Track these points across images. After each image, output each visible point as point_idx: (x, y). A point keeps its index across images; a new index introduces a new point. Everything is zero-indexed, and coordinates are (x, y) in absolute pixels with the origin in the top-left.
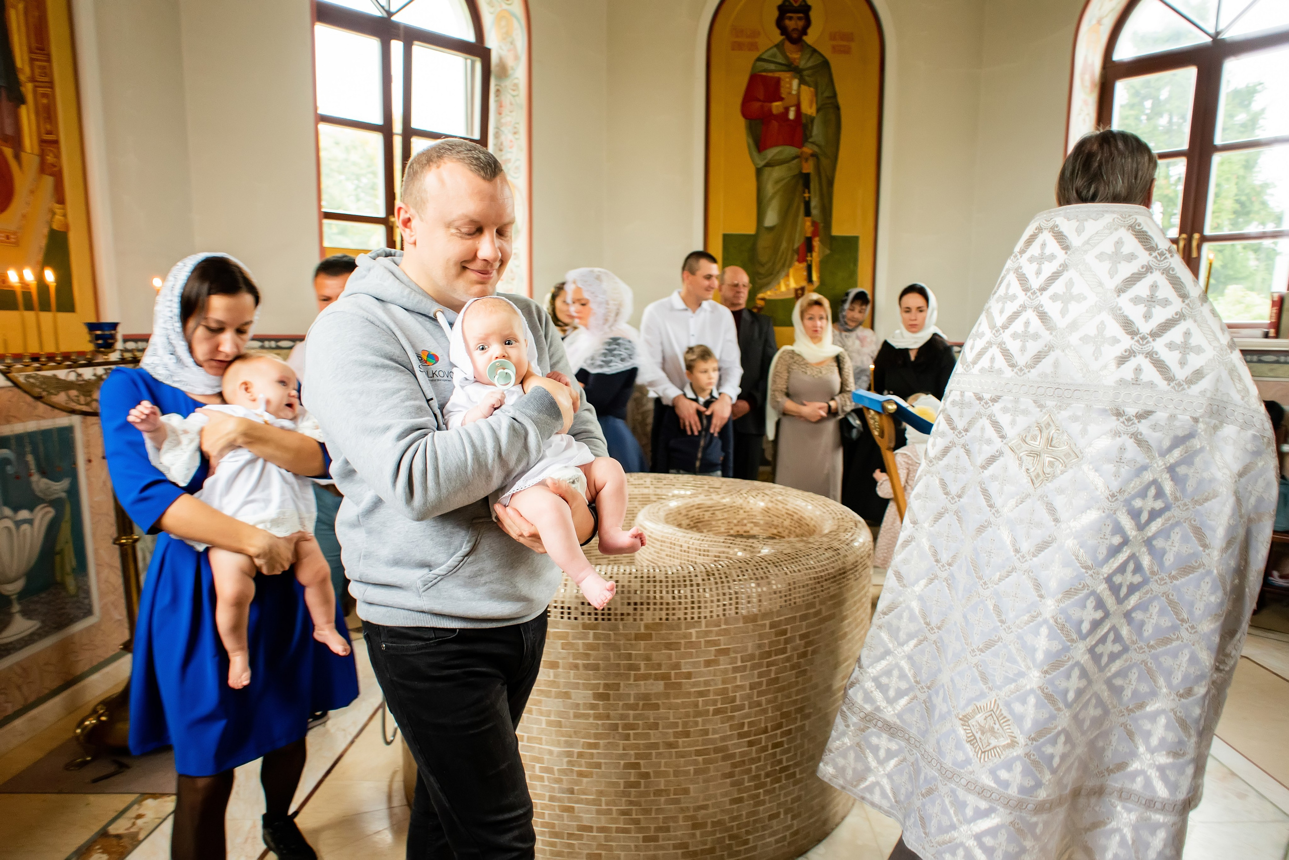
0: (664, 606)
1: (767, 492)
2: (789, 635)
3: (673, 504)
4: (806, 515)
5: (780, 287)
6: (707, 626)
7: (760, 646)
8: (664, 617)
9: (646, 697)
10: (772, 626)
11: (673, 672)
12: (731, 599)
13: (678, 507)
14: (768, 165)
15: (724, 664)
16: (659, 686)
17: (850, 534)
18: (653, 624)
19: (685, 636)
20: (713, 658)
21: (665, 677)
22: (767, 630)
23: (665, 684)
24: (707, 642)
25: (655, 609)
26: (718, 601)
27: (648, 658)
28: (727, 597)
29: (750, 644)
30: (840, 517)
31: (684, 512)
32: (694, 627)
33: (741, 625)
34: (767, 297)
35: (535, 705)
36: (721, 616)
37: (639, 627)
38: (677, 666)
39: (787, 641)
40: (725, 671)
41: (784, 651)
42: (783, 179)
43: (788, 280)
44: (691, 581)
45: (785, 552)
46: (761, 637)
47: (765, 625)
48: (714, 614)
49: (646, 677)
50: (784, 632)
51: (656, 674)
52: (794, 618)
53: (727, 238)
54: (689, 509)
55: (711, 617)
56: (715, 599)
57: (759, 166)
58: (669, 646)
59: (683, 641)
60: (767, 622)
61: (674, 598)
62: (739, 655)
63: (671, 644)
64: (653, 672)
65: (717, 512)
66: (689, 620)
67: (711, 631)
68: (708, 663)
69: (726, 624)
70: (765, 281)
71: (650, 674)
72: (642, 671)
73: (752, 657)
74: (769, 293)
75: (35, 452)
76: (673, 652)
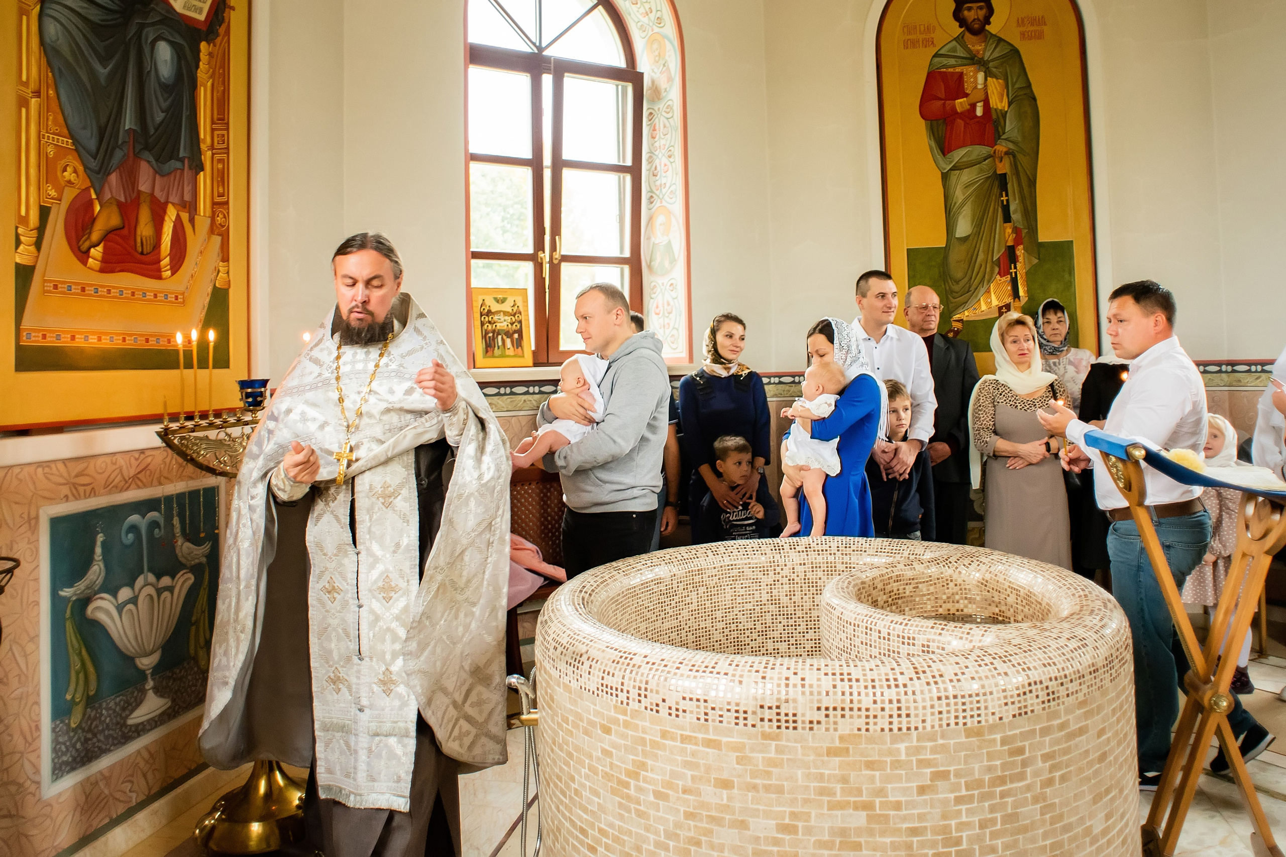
0: (864, 713)
2: (1027, 754)
4: (1036, 590)
5: (979, 306)
6: (918, 740)
7: (990, 769)
8: (864, 728)
9: (843, 832)
10: (1004, 742)
11: (877, 800)
12: (948, 705)
14: (955, 168)
15: (944, 794)
16: (860, 819)
17: (1098, 618)
18: (849, 735)
19: (890, 753)
20: (929, 783)
21: (868, 806)
22: (999, 748)
23: (867, 815)
24: (920, 762)
25: (851, 717)
26: (932, 707)
27: (844, 780)
28: (944, 701)
29: (977, 766)
30: (1082, 593)
32: (903, 741)
33: (964, 740)
34: (965, 318)
35: (705, 835)
36: (937, 727)
37: (833, 740)
38: (881, 792)
39: (1025, 764)
40: (945, 802)
41: (1021, 777)
42: (974, 183)
43: (990, 297)
44: (896, 680)
45: (1014, 642)
46: (990, 757)
47: (994, 740)
48: (928, 725)
49: (841, 806)
50: (1020, 751)
51: (855, 802)
52: (1033, 731)
53: (912, 253)
55: (924, 728)
56: (928, 704)
57: (945, 171)
58: (870, 765)
59: (888, 759)
60: (998, 737)
61: (875, 702)
62: (963, 781)
63: (872, 762)
64: (852, 799)
65: (921, 586)
66: (895, 730)
67: (925, 748)
68: (922, 790)
69: (943, 737)
70: (960, 300)
71: (848, 803)
72: (838, 797)
73: (979, 784)
74: (967, 313)
75: (182, 516)
76: (877, 773)
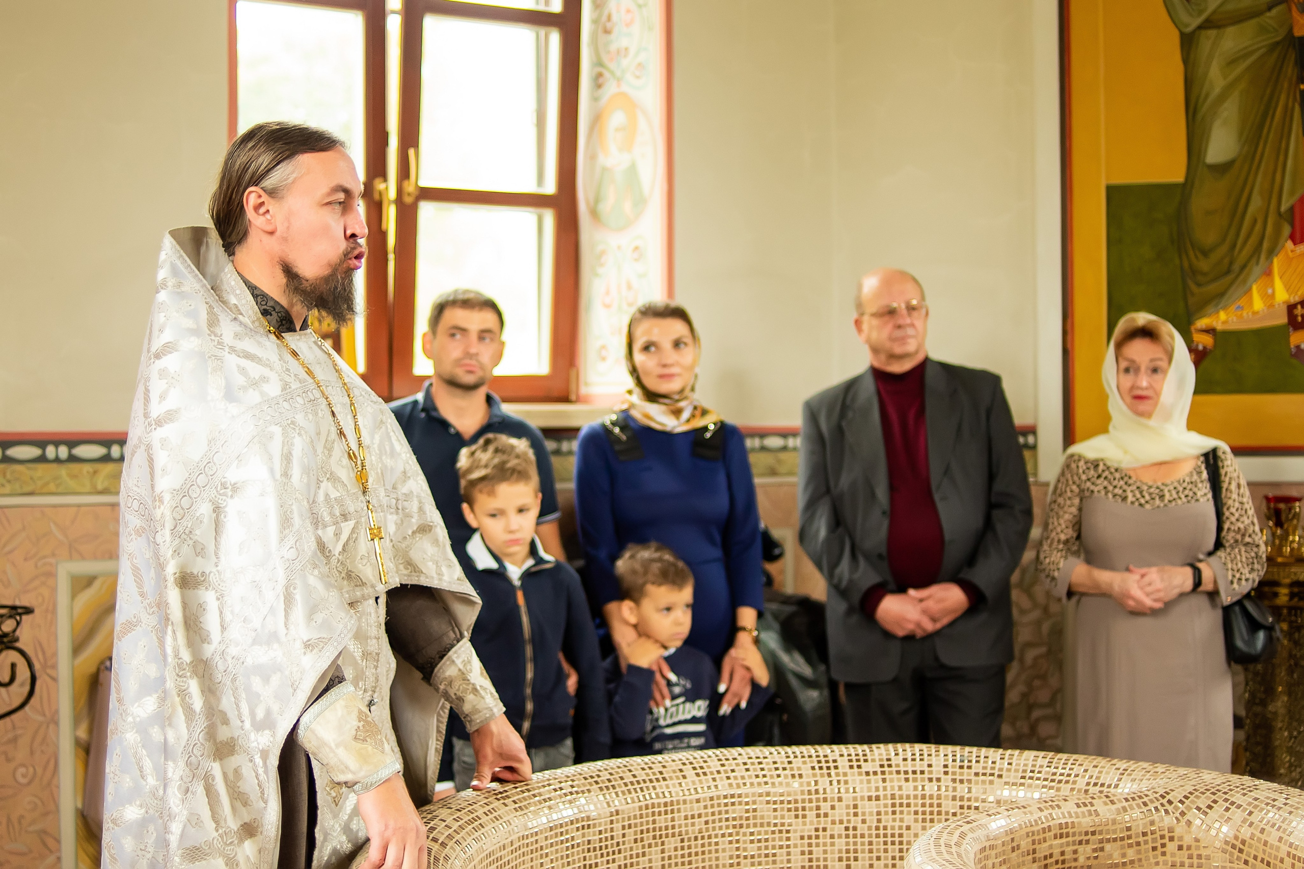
1: (1237, 798)
3: (998, 824)
5: (1250, 302)
13: (1011, 831)
14: (1208, 24)
31: (1025, 844)
34: (1219, 327)
42: (1251, 53)
43: (1273, 286)
53: (1113, 193)
54: (1038, 835)
57: (1188, 30)
65: (1108, 847)
70: (1213, 288)
74: (1223, 316)
